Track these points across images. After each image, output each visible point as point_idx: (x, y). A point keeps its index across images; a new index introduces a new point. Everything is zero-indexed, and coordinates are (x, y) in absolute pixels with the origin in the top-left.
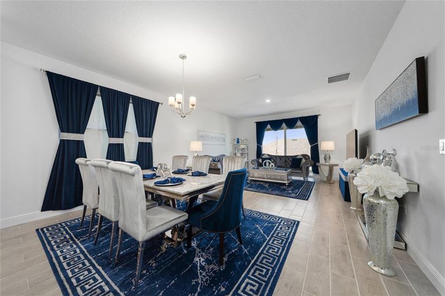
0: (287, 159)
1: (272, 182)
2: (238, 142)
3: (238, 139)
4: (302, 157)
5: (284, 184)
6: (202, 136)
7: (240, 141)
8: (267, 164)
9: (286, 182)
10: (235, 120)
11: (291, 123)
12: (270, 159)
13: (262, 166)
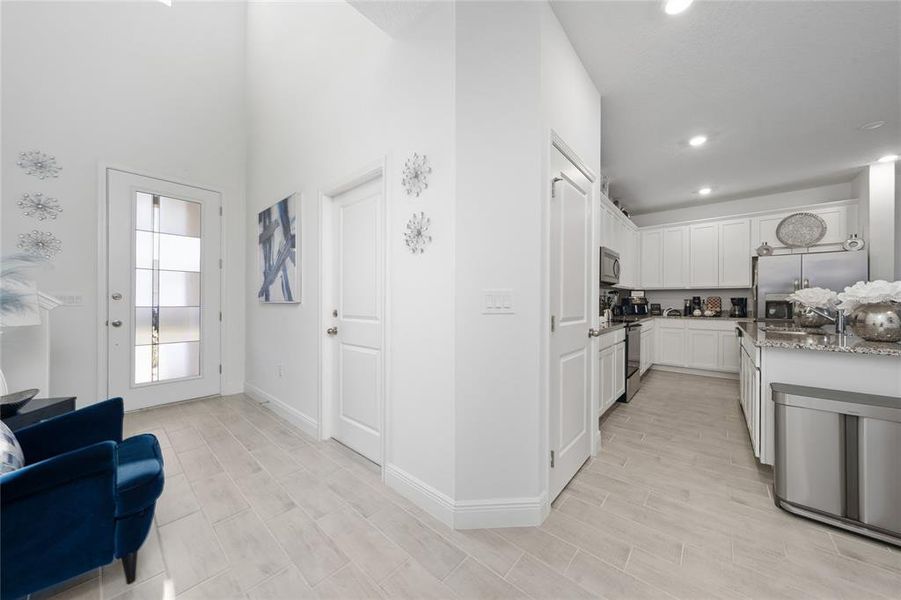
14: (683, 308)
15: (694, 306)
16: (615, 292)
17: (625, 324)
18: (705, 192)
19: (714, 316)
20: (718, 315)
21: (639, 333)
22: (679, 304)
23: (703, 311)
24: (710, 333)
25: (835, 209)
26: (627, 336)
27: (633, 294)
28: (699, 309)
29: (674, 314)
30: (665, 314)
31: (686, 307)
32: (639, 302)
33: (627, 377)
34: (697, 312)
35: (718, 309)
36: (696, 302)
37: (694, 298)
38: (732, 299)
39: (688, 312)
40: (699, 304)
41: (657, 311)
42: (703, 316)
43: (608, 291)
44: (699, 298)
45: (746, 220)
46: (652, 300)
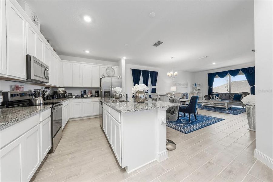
0: (230, 95)
1: (217, 107)
2: (196, 86)
3: (196, 84)
4: (242, 94)
5: (225, 108)
6: (175, 84)
7: (197, 85)
8: (214, 97)
9: (226, 107)
10: (194, 73)
11: (234, 73)
12: (218, 95)
13: (211, 99)
14: (80, 95)
15: (84, 93)
16: (48, 87)
17: (51, 106)
18: (87, 52)
19: (91, 97)
20: (92, 96)
21: (62, 108)
22: (79, 93)
23: (87, 95)
24: (90, 103)
25: (116, 68)
26: (52, 113)
27: (59, 89)
28: (86, 95)
29: (77, 97)
30: (74, 97)
31: (81, 94)
32: (62, 93)
33: (53, 137)
34: (85, 96)
35: (91, 95)
36: (85, 92)
37: (84, 91)
38: (95, 91)
39: (82, 96)
40: (86, 93)
41: (70, 96)
42: (87, 97)
43: (44, 87)
44: (86, 91)
45: (99, 66)
46: (68, 92)
